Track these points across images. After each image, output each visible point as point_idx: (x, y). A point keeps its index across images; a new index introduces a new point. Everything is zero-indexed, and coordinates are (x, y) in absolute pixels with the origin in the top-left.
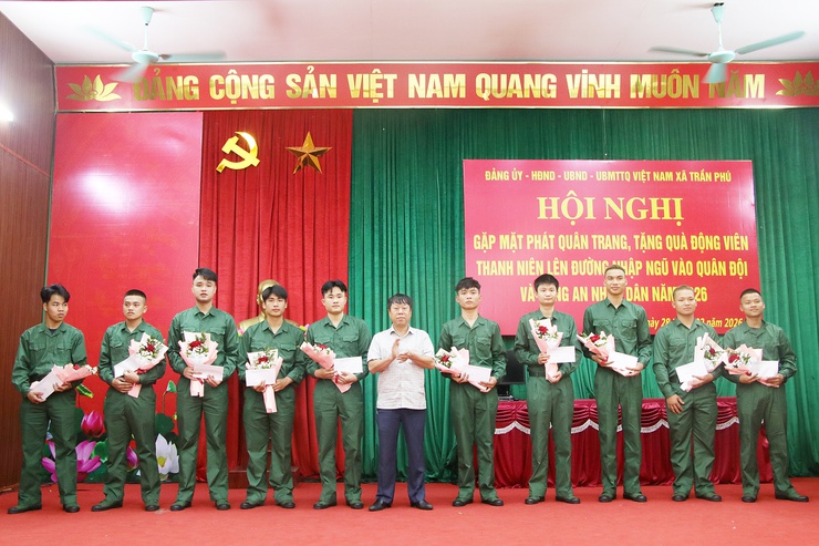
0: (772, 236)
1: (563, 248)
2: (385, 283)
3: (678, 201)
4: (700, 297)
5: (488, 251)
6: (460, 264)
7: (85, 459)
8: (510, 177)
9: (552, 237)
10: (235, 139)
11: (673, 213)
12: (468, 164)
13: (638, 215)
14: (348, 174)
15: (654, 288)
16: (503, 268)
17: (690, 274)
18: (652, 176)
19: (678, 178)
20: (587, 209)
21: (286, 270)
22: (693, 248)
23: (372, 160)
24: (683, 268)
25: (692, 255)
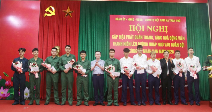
0: (191, 37)
1: (136, 39)
2: (88, 47)
3: (166, 27)
4: (172, 52)
5: (116, 39)
6: (108, 43)
7: (6, 93)
8: (122, 19)
9: (133, 36)
10: (49, 8)
11: (165, 30)
12: (111, 16)
13: (156, 30)
14: (79, 18)
15: (160, 50)
16: (120, 44)
17: (169, 46)
18: (160, 20)
19: (167, 21)
20: (142, 28)
21: (62, 43)
22: (170, 39)
23: (85, 14)
24: (167, 45)
25: (170, 41)
